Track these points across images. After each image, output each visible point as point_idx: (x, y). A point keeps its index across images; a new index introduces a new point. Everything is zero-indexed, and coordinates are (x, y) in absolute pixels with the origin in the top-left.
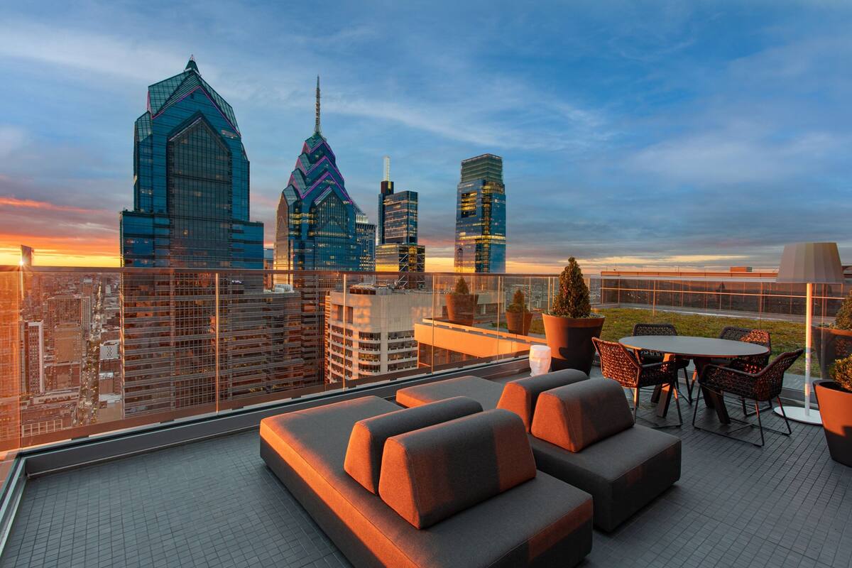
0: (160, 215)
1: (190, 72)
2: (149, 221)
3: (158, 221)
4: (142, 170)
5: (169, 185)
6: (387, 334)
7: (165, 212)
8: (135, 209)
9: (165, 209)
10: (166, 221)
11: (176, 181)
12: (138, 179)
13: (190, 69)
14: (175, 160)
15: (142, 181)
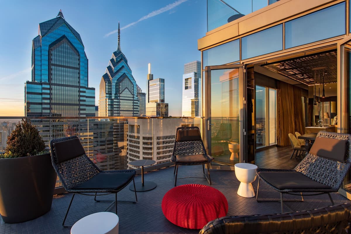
0: (45, 84)
1: (59, 17)
2: (40, 87)
3: (44, 86)
4: (36, 63)
5: (50, 69)
6: (156, 137)
7: (47, 82)
8: (32, 80)
9: (48, 80)
10: (48, 86)
11: (53, 67)
12: (34, 66)
13: (60, 16)
14: (53, 57)
15: (36, 67)
